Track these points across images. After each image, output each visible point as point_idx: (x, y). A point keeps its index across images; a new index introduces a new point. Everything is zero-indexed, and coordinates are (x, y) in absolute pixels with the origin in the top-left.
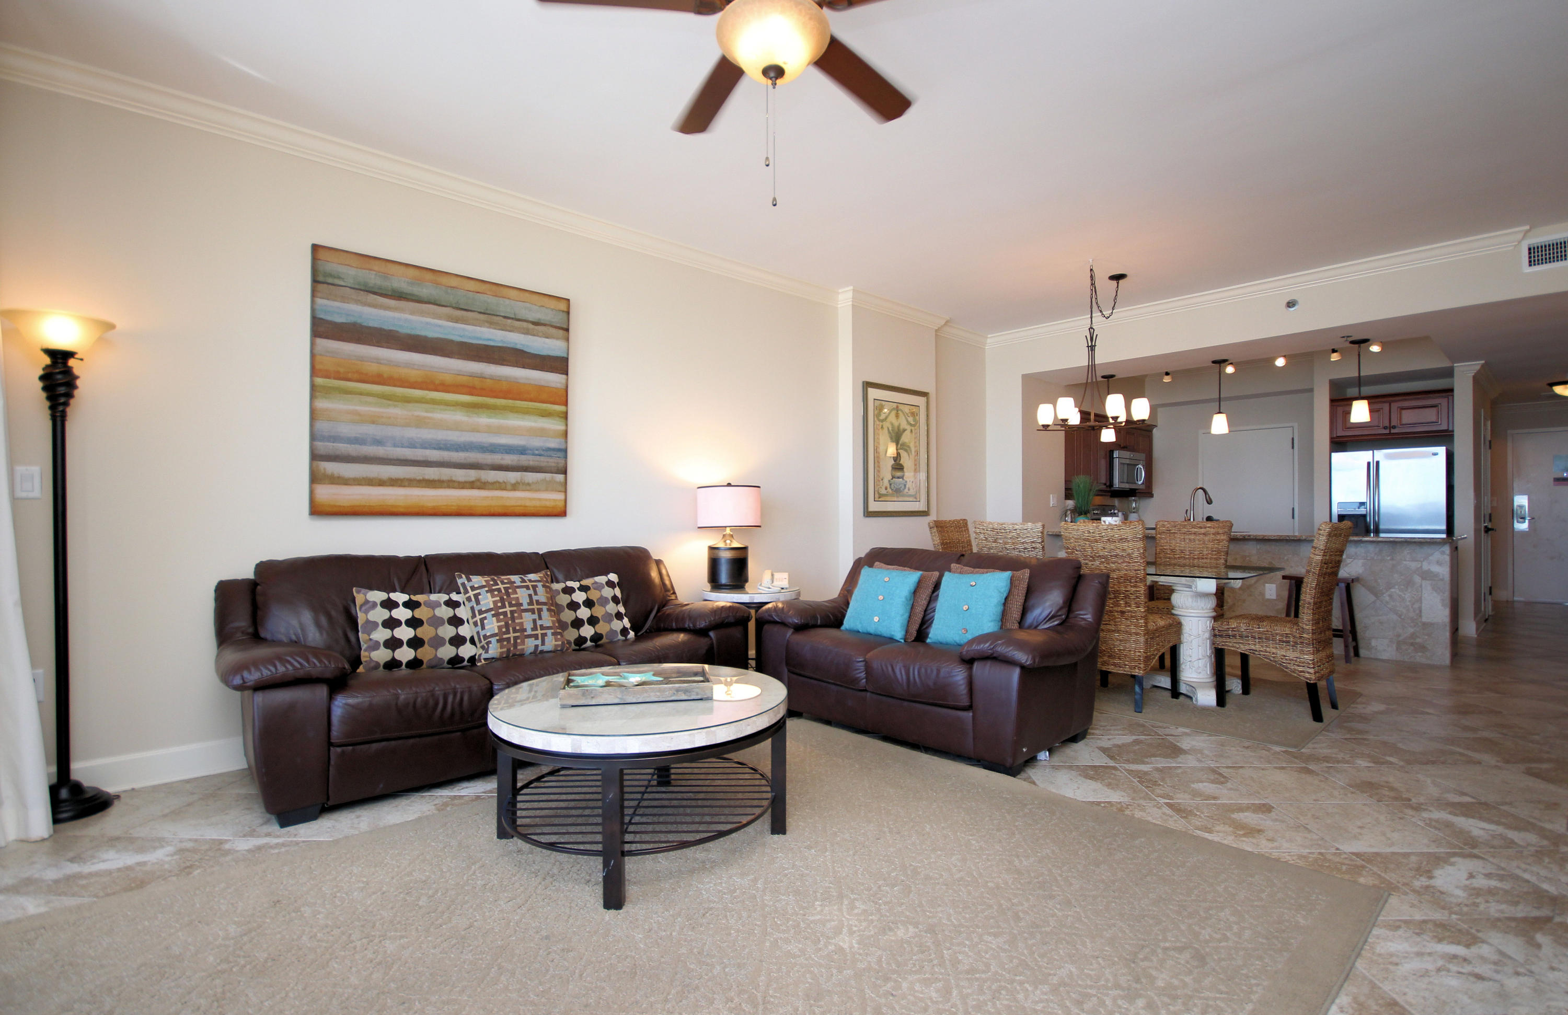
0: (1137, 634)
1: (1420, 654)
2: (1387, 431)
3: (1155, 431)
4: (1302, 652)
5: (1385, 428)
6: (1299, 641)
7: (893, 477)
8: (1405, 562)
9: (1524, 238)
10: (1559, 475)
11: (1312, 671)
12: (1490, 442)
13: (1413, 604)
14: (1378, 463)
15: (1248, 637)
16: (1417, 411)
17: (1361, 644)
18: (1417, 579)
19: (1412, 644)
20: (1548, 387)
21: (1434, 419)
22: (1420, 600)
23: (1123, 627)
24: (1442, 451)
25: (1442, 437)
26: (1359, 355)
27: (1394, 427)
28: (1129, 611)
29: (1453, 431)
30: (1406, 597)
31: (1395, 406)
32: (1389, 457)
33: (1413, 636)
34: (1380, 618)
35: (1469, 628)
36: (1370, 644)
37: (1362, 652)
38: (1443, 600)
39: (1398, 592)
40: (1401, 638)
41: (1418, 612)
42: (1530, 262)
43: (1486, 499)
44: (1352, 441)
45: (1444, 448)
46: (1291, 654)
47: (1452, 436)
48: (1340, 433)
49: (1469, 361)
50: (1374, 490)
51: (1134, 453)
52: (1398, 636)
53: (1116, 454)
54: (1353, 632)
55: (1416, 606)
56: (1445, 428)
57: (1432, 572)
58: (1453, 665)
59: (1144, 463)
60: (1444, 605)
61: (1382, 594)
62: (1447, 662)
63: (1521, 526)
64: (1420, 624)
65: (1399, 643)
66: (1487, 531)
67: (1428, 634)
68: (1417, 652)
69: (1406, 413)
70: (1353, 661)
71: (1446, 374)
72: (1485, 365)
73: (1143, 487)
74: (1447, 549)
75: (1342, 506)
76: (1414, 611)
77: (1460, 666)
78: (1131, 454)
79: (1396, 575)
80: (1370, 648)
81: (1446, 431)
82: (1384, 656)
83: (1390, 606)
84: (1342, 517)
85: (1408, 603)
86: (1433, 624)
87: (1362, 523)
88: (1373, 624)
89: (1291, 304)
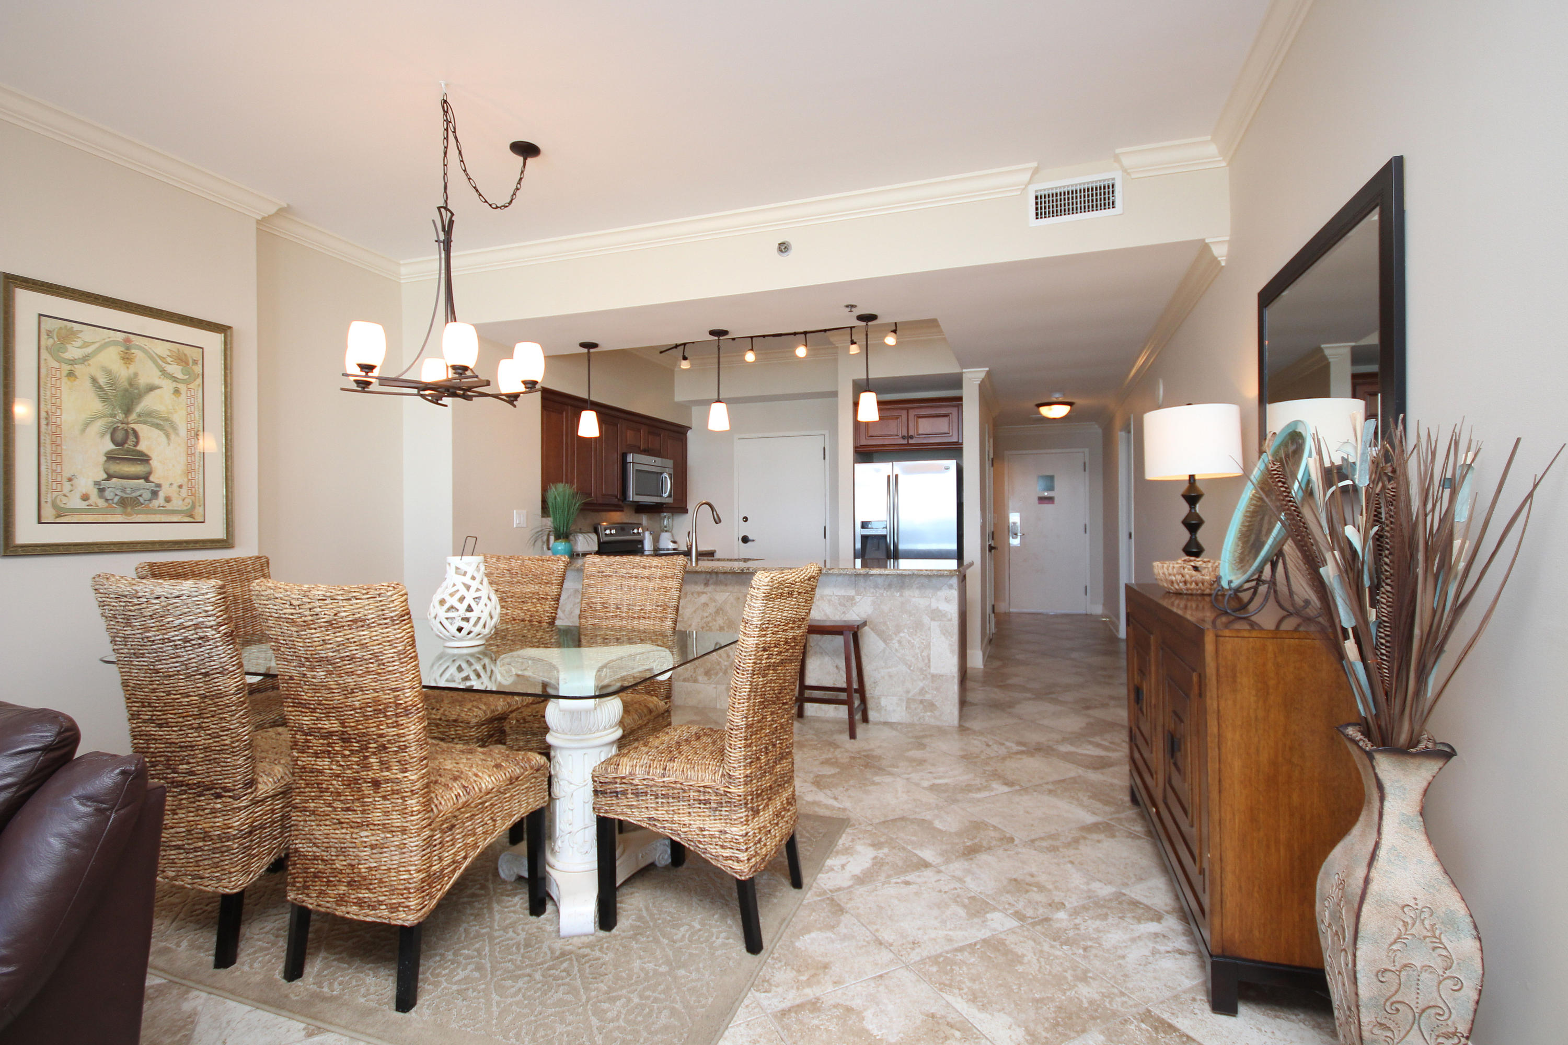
0: (404, 831)
1: (929, 714)
2: (905, 442)
3: (689, 433)
4: (730, 822)
5: (903, 437)
6: (725, 799)
7: (110, 477)
8: (914, 600)
9: (1030, 182)
10: (1041, 495)
11: (743, 856)
13: (923, 651)
14: (897, 476)
15: (646, 793)
16: (931, 420)
17: (871, 704)
18: (926, 620)
19: (921, 702)
20: (1036, 408)
21: (945, 430)
22: (928, 646)
23: (376, 816)
24: (952, 464)
25: (953, 450)
26: (867, 335)
27: (911, 437)
28: (387, 781)
29: (962, 444)
30: (915, 643)
31: (912, 413)
32: (908, 471)
33: (922, 691)
34: (890, 670)
35: (976, 660)
37: (872, 715)
38: (951, 645)
39: (907, 637)
40: (910, 695)
41: (926, 661)
42: (1037, 214)
43: (990, 516)
44: (877, 452)
45: (955, 461)
46: (713, 826)
47: (961, 449)
48: (863, 442)
49: (976, 367)
50: (893, 510)
51: (657, 459)
52: (908, 692)
53: (630, 458)
54: (861, 690)
55: (925, 654)
56: (955, 440)
57: (940, 611)
58: (960, 726)
59: (671, 471)
60: (952, 652)
61: (892, 639)
62: (956, 722)
63: (1015, 542)
64: (929, 676)
65: (909, 701)
66: (990, 551)
67: (937, 689)
68: (926, 712)
69: (922, 422)
70: (860, 729)
71: (956, 382)
72: (988, 373)
73: (670, 500)
74: (954, 581)
75: (864, 525)
76: (923, 660)
77: (967, 725)
78: (651, 460)
79: (905, 616)
80: (879, 709)
81: (957, 443)
82: (894, 718)
83: (899, 655)
84: (865, 538)
85: (917, 651)
86: (942, 676)
87: (883, 546)
88: (883, 677)
89: (782, 248)
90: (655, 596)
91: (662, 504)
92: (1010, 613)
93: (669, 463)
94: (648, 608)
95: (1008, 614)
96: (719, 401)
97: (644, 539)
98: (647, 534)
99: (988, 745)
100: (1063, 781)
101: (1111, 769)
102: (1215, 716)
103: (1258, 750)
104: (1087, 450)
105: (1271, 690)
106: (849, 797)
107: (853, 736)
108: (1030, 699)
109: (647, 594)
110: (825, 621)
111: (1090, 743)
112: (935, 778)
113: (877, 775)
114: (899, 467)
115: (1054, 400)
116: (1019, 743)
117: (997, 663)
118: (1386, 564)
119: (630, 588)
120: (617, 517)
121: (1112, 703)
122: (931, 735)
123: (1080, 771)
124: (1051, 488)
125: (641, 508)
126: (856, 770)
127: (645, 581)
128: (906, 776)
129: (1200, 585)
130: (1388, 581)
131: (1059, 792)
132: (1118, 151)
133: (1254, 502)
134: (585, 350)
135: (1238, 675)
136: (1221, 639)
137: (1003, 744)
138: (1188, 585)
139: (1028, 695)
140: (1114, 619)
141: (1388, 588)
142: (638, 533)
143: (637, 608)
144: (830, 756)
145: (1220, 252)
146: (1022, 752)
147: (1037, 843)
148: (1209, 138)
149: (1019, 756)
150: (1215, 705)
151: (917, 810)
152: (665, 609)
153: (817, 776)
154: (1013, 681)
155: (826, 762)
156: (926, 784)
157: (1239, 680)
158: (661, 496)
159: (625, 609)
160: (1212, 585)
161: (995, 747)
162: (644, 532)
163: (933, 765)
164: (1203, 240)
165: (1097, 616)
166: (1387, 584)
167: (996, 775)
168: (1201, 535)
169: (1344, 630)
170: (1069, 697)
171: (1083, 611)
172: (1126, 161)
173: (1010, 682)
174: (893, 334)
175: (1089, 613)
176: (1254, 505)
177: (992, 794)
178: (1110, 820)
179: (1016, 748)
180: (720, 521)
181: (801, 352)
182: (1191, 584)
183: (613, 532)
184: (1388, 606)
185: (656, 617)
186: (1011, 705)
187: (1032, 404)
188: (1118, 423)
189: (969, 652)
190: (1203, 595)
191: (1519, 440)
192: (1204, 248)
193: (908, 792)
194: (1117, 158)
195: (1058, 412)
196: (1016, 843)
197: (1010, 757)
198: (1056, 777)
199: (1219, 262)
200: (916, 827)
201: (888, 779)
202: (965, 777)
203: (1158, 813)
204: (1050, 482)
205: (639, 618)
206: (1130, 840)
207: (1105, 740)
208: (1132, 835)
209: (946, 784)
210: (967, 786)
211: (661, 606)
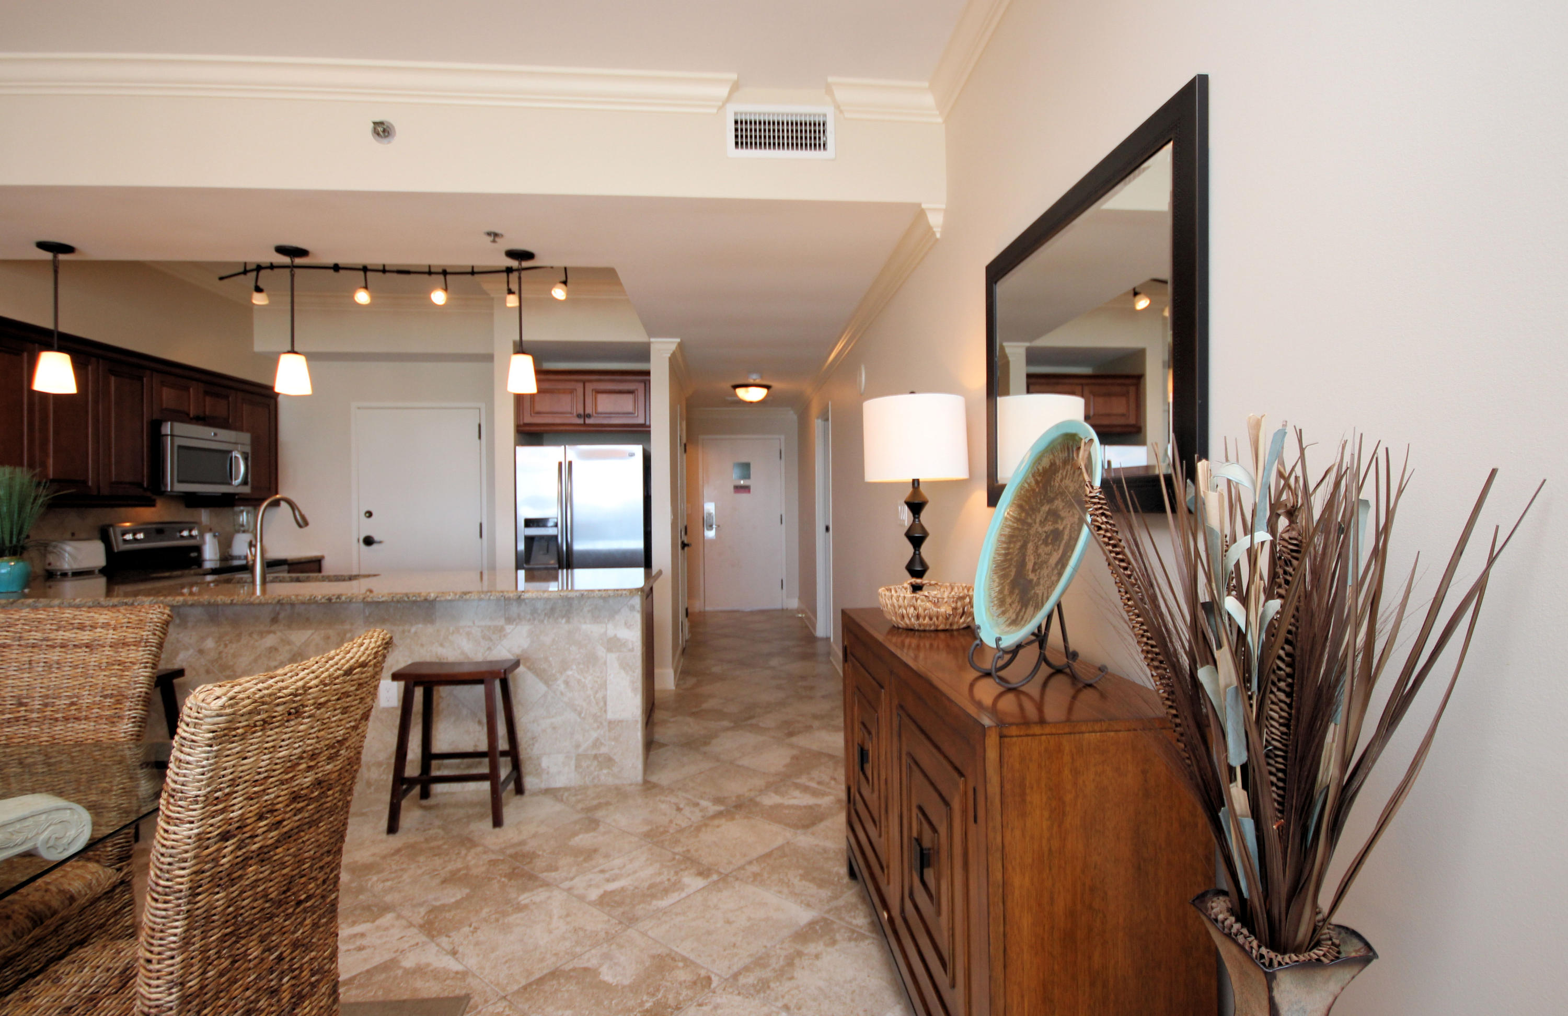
1: (605, 771)
2: (581, 421)
5: (579, 416)
8: (584, 628)
9: (728, 100)
10: (737, 484)
12: (685, 445)
13: (596, 692)
14: (570, 463)
16: (613, 396)
17: (527, 767)
18: (601, 652)
19: (596, 757)
20: (732, 390)
21: (630, 409)
22: (604, 686)
24: (638, 450)
25: (639, 433)
27: (589, 416)
29: (649, 427)
30: (587, 682)
31: (590, 387)
32: (583, 456)
33: (597, 743)
34: (553, 720)
35: (667, 679)
36: (540, 765)
37: (530, 782)
38: (633, 682)
39: (576, 675)
40: (581, 750)
41: (602, 704)
42: (737, 143)
44: (547, 432)
45: (641, 447)
47: (649, 432)
48: (528, 419)
49: (666, 337)
50: (566, 501)
51: (219, 431)
52: (578, 746)
53: (167, 428)
54: (513, 753)
55: (600, 695)
56: (641, 421)
57: (619, 640)
58: (646, 781)
59: (248, 449)
60: (634, 690)
61: (556, 680)
62: (640, 778)
63: (710, 534)
64: (605, 724)
65: (579, 758)
66: (683, 548)
67: (616, 739)
68: (601, 769)
69: (602, 398)
70: (509, 813)
71: (643, 353)
72: (680, 345)
73: (247, 490)
74: (637, 601)
75: (529, 523)
76: (597, 703)
77: (654, 779)
78: (210, 432)
79: (573, 648)
80: (539, 772)
81: (643, 425)
82: (560, 782)
83: (566, 699)
84: (529, 540)
85: (590, 692)
86: (621, 721)
87: (553, 549)
88: (544, 731)
89: (380, 129)
90: (101, 678)
91: (233, 495)
92: (705, 612)
93: (245, 438)
94: (86, 700)
95: (703, 614)
96: (293, 351)
97: (204, 542)
98: (208, 537)
99: (679, 809)
100: (769, 855)
101: (822, 825)
102: (999, 855)
103: (1052, 899)
104: (783, 437)
105: (1068, 809)
106: (477, 944)
107: (498, 822)
108: (728, 729)
109: (85, 675)
110: (460, 664)
111: (797, 786)
112: (608, 880)
113: (524, 889)
114: (573, 452)
115: (751, 381)
116: (718, 800)
117: (691, 681)
118: (1280, 658)
119: (48, 666)
120: (148, 514)
121: (816, 724)
122: (608, 804)
123: (788, 834)
124: (747, 476)
125: (193, 501)
126: (496, 886)
127: (82, 653)
128: (567, 884)
129: (935, 619)
130: (1282, 685)
131: (766, 875)
132: (830, 79)
133: (1011, 523)
134: (48, 256)
135: (1028, 791)
136: (1007, 740)
137: (697, 805)
138: (921, 620)
139: (726, 723)
140: (810, 614)
141: (1282, 696)
142: (191, 537)
143: (62, 702)
144: (459, 865)
145: (936, 220)
146: (719, 815)
147: (742, 980)
148: (926, 84)
149: (716, 822)
150: (999, 839)
151: (578, 950)
152: (118, 702)
153: (433, 910)
154: (708, 705)
155: (452, 879)
156: (594, 894)
157: (1028, 798)
158: (230, 484)
159: (37, 704)
160: (947, 619)
161: (687, 811)
162: (202, 535)
163: (607, 856)
164: (920, 205)
165: (791, 610)
166: (1279, 689)
167: (689, 861)
168: (925, 549)
169: (1231, 770)
170: (769, 721)
171: (779, 606)
172: (840, 95)
173: (705, 706)
174: (563, 286)
175: (785, 607)
176: (1010, 527)
177: (683, 895)
178: (829, 911)
179: (713, 809)
180: (306, 524)
181: (439, 297)
182: (924, 619)
183: (140, 536)
184: (1281, 725)
185: (100, 717)
186: (707, 740)
187: (727, 385)
188: (815, 409)
189: (657, 671)
190: (936, 631)
191: (1494, 472)
192: (920, 214)
193: (568, 915)
194: (829, 89)
195: (754, 395)
196: (714, 985)
197: (706, 825)
198: (761, 850)
199: (934, 234)
200: (573, 987)
201: (540, 895)
202: (650, 871)
203: (891, 920)
204: (745, 469)
205: (66, 719)
206: (853, 944)
207: (812, 779)
208: (855, 936)
209: (623, 889)
210: (651, 887)
211: (112, 696)
